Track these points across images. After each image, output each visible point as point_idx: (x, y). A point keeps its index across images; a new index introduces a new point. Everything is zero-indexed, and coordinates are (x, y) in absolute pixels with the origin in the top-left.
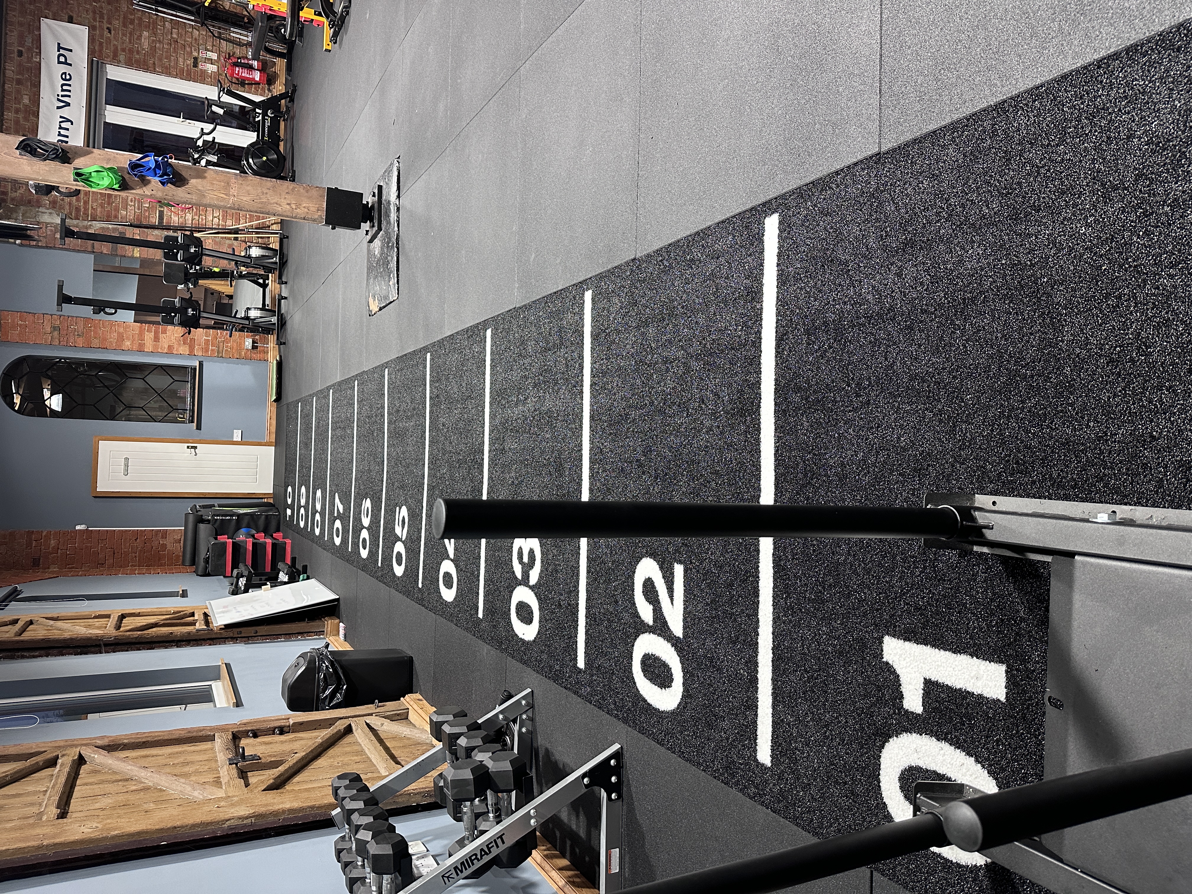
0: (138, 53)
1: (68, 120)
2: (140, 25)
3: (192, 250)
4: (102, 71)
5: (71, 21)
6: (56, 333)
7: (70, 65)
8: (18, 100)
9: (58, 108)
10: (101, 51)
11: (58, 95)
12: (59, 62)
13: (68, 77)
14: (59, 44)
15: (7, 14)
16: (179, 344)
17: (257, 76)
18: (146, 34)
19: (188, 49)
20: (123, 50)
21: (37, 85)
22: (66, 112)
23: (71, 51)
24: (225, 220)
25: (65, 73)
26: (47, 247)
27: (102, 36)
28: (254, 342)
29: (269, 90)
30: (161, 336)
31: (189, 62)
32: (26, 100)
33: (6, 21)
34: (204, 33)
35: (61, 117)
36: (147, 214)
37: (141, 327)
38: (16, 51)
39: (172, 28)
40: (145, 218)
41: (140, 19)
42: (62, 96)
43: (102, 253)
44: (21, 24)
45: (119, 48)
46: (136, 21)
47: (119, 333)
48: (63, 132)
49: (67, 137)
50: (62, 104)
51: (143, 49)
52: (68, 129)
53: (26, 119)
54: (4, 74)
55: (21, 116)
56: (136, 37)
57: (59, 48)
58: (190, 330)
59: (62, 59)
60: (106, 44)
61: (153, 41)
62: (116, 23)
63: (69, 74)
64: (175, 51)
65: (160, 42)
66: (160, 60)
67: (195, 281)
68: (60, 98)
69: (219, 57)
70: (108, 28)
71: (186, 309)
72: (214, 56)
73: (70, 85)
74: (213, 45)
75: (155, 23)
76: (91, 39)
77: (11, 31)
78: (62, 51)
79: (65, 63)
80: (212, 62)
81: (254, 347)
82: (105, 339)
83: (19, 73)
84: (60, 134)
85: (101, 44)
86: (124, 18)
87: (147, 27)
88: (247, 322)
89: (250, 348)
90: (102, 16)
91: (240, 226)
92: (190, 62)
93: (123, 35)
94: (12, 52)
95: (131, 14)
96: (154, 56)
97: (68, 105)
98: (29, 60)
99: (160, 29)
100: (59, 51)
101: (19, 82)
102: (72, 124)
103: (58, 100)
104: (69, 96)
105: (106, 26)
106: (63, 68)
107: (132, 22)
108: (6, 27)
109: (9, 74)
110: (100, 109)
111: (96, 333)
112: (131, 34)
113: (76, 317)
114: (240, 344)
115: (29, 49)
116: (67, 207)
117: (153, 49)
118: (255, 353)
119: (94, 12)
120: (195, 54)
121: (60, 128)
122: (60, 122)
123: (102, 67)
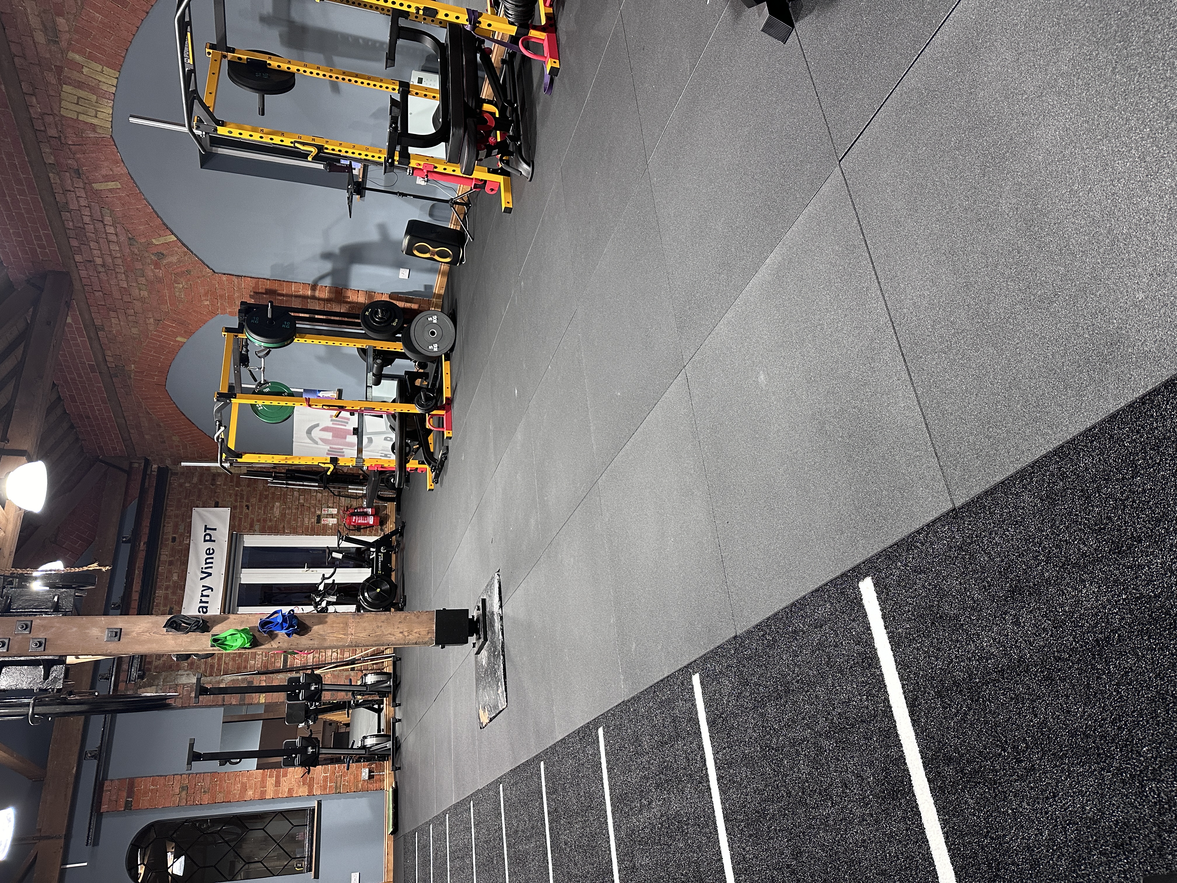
0: (271, 520)
1: (209, 588)
2: (273, 498)
3: (313, 688)
4: (240, 541)
5: (217, 506)
6: (184, 793)
7: (214, 541)
8: (168, 579)
9: (202, 579)
10: (239, 525)
11: (202, 568)
12: (205, 541)
13: (211, 551)
14: (206, 526)
15: (166, 510)
16: (299, 786)
17: (371, 520)
18: (277, 504)
19: (313, 510)
20: (258, 521)
21: (185, 563)
22: (207, 582)
23: (215, 529)
24: (342, 653)
25: (209, 549)
26: (183, 708)
27: (241, 513)
28: (370, 772)
29: (382, 530)
30: (282, 779)
31: (313, 520)
32: (175, 578)
33: (165, 515)
34: (326, 494)
35: (203, 586)
36: (273, 660)
37: (263, 774)
38: (170, 538)
39: (300, 495)
40: (271, 664)
41: (273, 493)
42: (206, 568)
43: (231, 704)
44: (177, 516)
45: (255, 519)
46: (270, 496)
47: (242, 783)
48: (204, 599)
49: (207, 602)
50: (206, 575)
51: (275, 517)
52: (208, 596)
53: (174, 593)
54: (159, 559)
55: (169, 591)
56: (269, 508)
57: (206, 528)
58: (309, 770)
59: (208, 538)
60: (245, 519)
61: (284, 508)
62: (253, 500)
63: (213, 549)
64: (302, 514)
65: (289, 508)
66: (289, 522)
67: (315, 718)
68: (204, 570)
69: (338, 512)
70: (247, 506)
71: (306, 748)
72: (335, 511)
73: (212, 558)
74: (334, 503)
75: (285, 495)
76: (233, 517)
77: (168, 523)
78: (208, 532)
79: (211, 540)
80: (332, 516)
81: (371, 777)
82: (229, 792)
83: (172, 555)
84: (201, 602)
85: (240, 519)
86: (260, 495)
87: (279, 499)
88: (363, 752)
89: (367, 778)
90: (242, 498)
91: (356, 656)
92: (314, 520)
93: (259, 508)
94: (167, 540)
95: (266, 491)
96: (284, 521)
97: (210, 574)
98: (181, 543)
99: (290, 499)
100: (205, 531)
101: (171, 563)
102: (212, 591)
103: (202, 572)
104: (211, 567)
105: (245, 504)
106: (209, 545)
107: (266, 497)
108: (165, 520)
109: (163, 558)
110: (237, 573)
111: (221, 787)
112: (265, 507)
113: (204, 773)
114: (357, 775)
115: (182, 535)
116: (203, 666)
117: (283, 515)
118: (371, 784)
119: (236, 495)
120: (318, 512)
121: (202, 596)
122: (203, 591)
123: (240, 537)
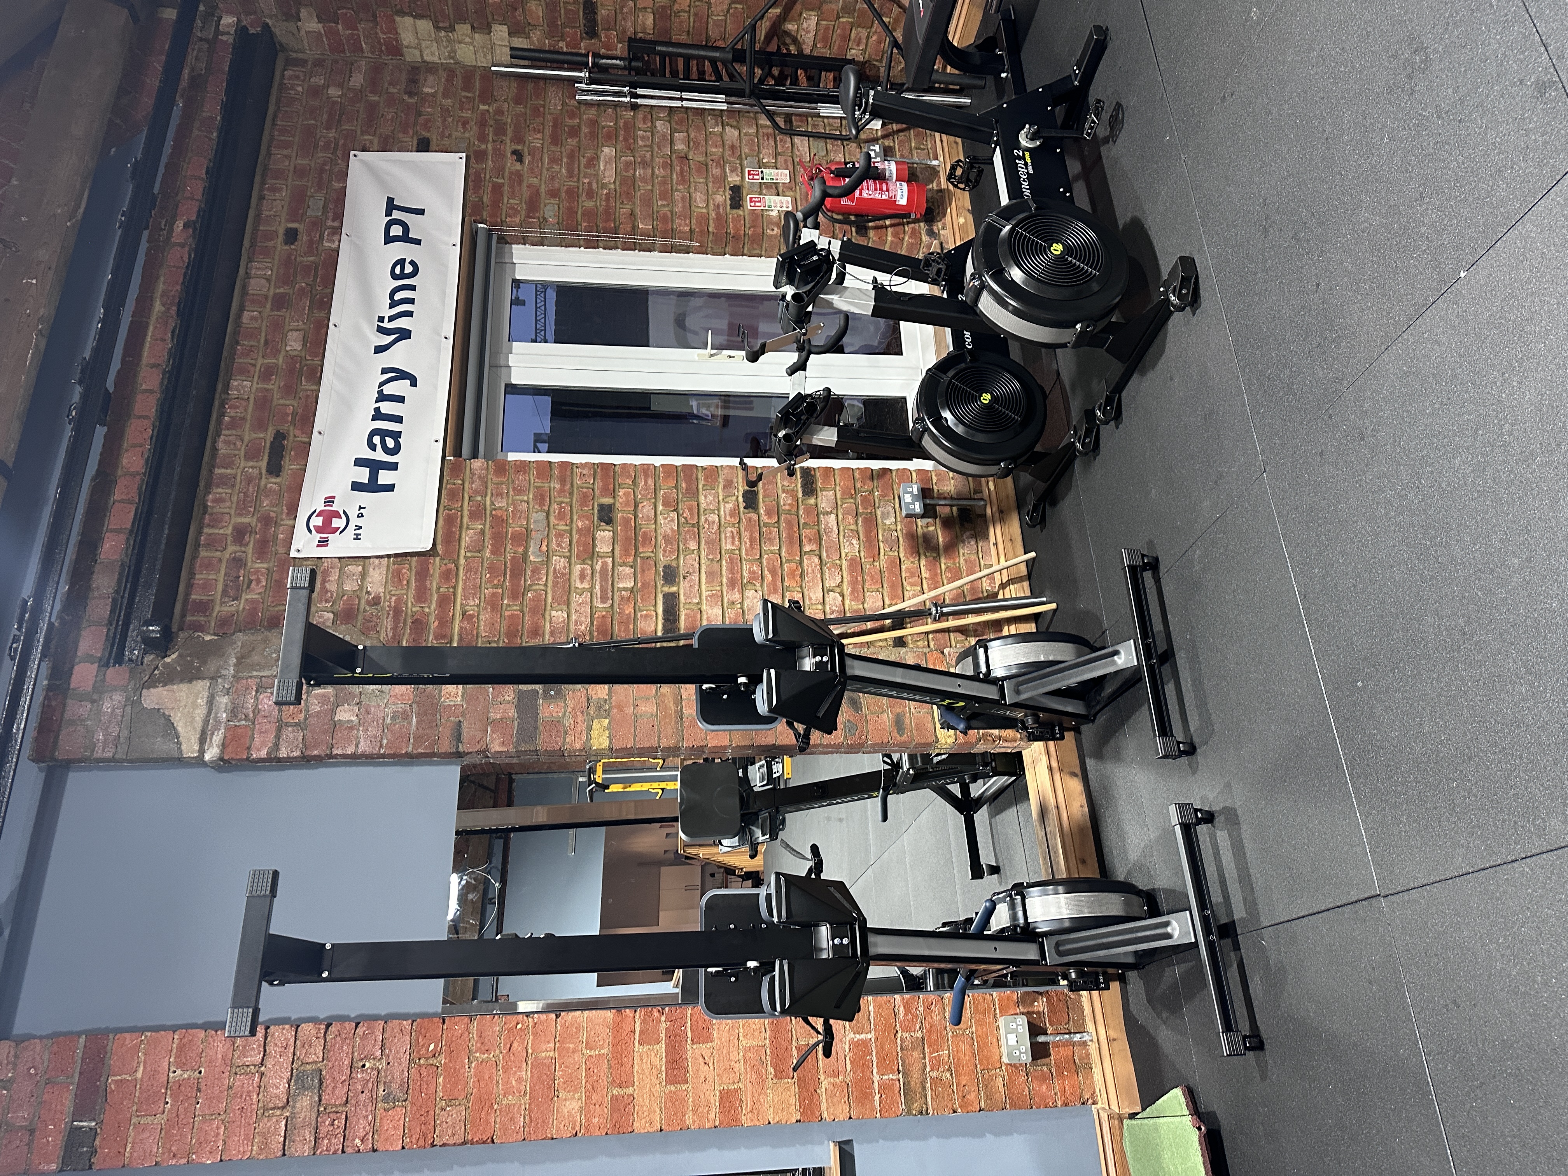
0: (590, 194)
1: (402, 375)
2: (593, 135)
3: (808, 664)
4: (501, 264)
5: (424, 146)
6: (305, 1103)
7: (418, 242)
8: (272, 346)
9: (379, 350)
10: (496, 203)
11: (381, 319)
12: (389, 239)
13: (408, 269)
14: (390, 201)
15: (269, 154)
16: (761, 1081)
17: (901, 194)
18: (608, 151)
19: (716, 171)
20: (554, 194)
21: (325, 304)
22: (398, 357)
23: (421, 212)
24: (858, 592)
25: (401, 262)
26: (306, 761)
27: (500, 171)
28: (1035, 1030)
29: (931, 233)
30: (693, 1051)
31: (719, 199)
32: (294, 344)
33: (266, 169)
34: (752, 131)
35: (384, 371)
36: (629, 610)
37: (617, 1028)
38: (281, 231)
39: (673, 131)
40: (624, 623)
41: (594, 123)
42: (391, 319)
44: (301, 173)
45: (543, 189)
46: (585, 130)
47: (538, 1064)
48: (387, 408)
49: (399, 419)
50: (389, 339)
51: (604, 186)
52: (401, 399)
53: (289, 390)
54: (244, 287)
55: (274, 385)
56: (583, 161)
57: (391, 206)
58: (828, 1032)
59: (396, 230)
60: (511, 186)
61: (628, 164)
62: (535, 140)
63: (412, 263)
64: (683, 180)
65: (644, 164)
66: (647, 201)
67: (773, 819)
68: (386, 325)
69: (793, 176)
70: (514, 152)
71: (810, 927)
72: (782, 176)
73: (413, 288)
74: (776, 155)
75: (630, 128)
76: (472, 181)
77: (274, 190)
78: (396, 215)
79: (405, 238)
80: (776, 189)
81: (1039, 1051)
82: (486, 1102)
83: (286, 279)
84: (378, 415)
85: (497, 189)
86: (555, 126)
87: (611, 137)
88: (1029, 952)
89: (1027, 1058)
90: (500, 130)
92: (722, 198)
93: (554, 160)
94: (273, 235)
95: (572, 115)
96: (630, 197)
97: (404, 334)
98: (313, 247)
99: (643, 138)
100: (388, 213)
101: (280, 302)
102: (414, 383)
103: (382, 330)
104: (410, 314)
105: (509, 147)
106: (399, 250)
107: (574, 132)
108: (263, 183)
109: (256, 286)
110: (496, 354)
111: (453, 1076)
112: (571, 157)
113: (387, 1018)
114: (984, 1045)
115: (317, 224)
116: (388, 623)
117: (628, 184)
118: (1043, 1078)
119: (482, 124)
120: (733, 179)
121: (382, 397)
122: (382, 384)
123: (500, 254)
